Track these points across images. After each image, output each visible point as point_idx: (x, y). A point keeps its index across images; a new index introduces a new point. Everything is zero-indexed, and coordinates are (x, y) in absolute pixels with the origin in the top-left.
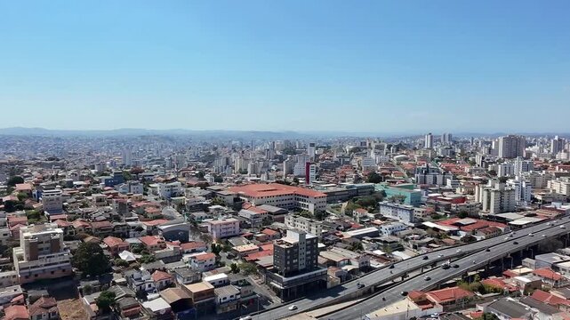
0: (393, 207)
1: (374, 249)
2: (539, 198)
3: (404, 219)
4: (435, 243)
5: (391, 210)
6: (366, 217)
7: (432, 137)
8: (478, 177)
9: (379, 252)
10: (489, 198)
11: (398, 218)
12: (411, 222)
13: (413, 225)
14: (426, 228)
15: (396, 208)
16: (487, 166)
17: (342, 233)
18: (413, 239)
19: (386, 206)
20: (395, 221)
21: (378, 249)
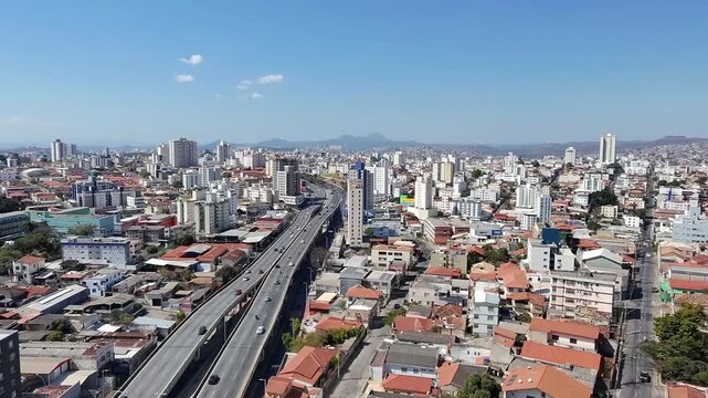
0: (90, 245)
1: (96, 325)
2: (244, 209)
3: (115, 262)
4: (181, 289)
5: (86, 250)
6: (44, 270)
7: (61, 145)
8: (161, 192)
9: (108, 329)
10: (202, 214)
11: (105, 262)
12: (128, 264)
13: (133, 268)
14: (154, 268)
15: (98, 245)
16: (165, 178)
17: (14, 311)
18: (147, 290)
19: (75, 243)
20: (102, 267)
21: (104, 322)
